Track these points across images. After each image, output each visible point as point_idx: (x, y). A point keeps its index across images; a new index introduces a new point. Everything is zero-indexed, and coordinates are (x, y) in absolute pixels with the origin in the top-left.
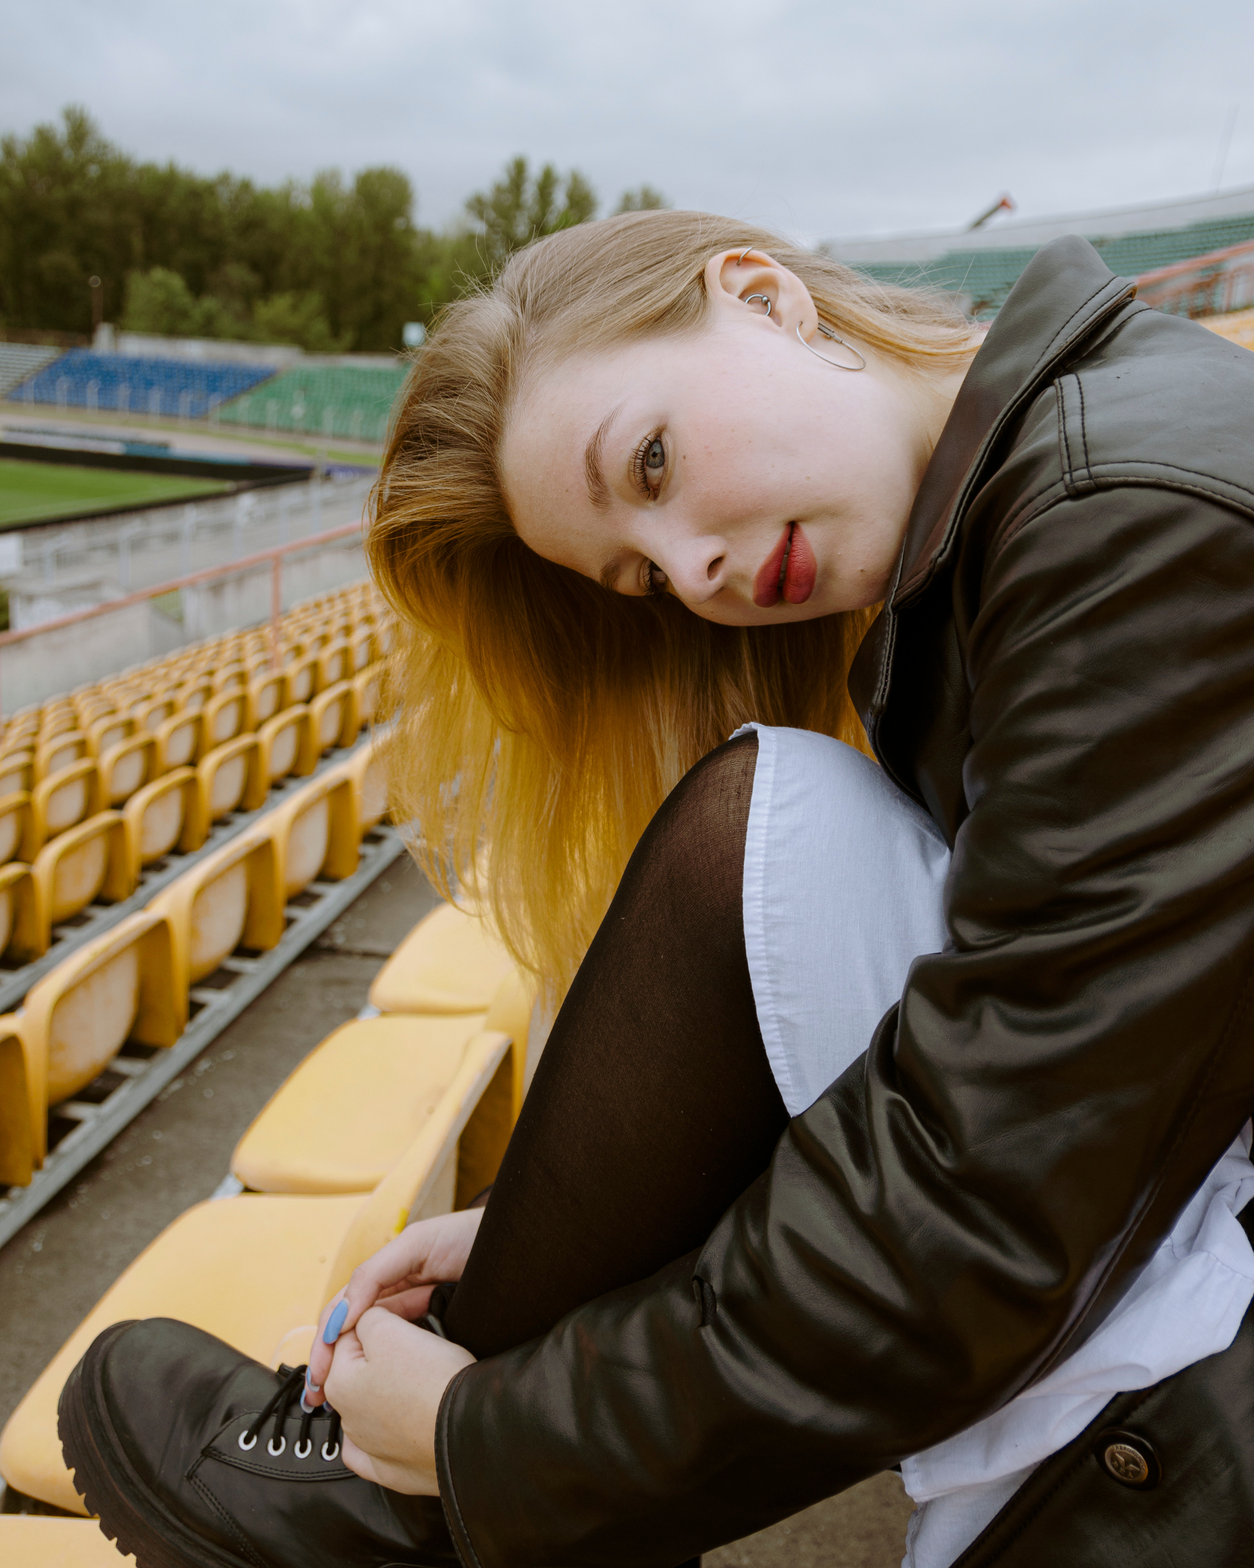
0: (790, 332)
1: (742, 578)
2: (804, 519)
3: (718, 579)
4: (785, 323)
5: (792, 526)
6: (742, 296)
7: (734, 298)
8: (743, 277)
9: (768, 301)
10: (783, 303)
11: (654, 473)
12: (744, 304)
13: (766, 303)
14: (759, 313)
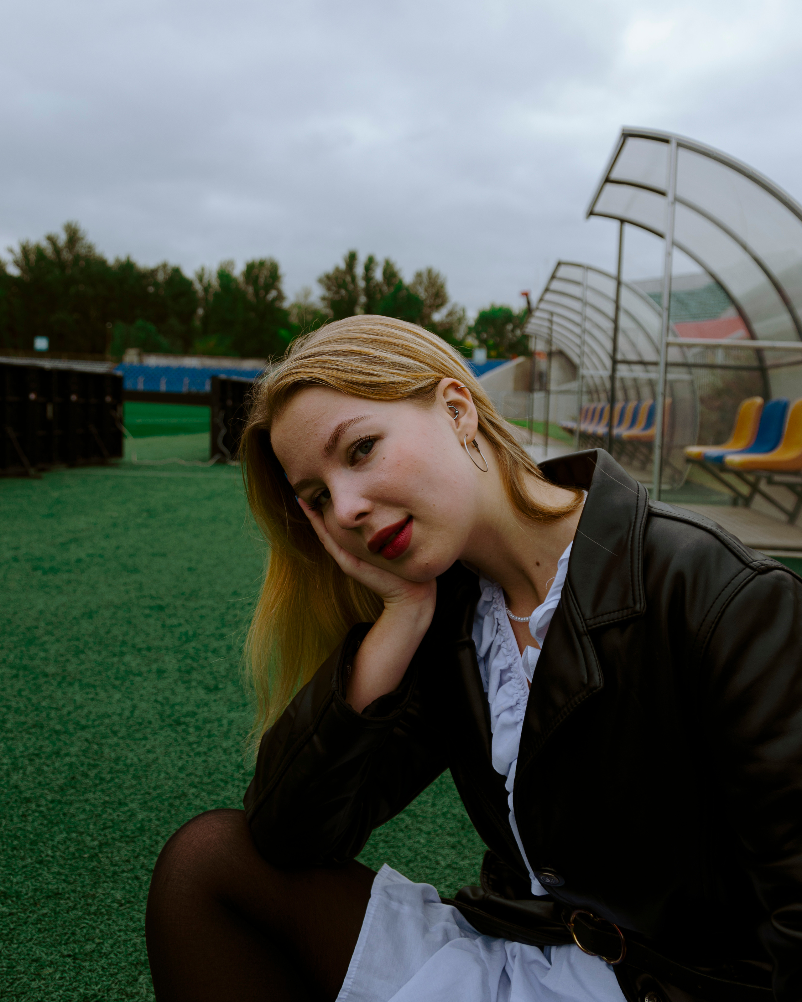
0: (459, 434)
1: (371, 529)
2: (419, 520)
3: (359, 522)
4: (459, 430)
5: (410, 519)
6: (448, 403)
7: (445, 401)
8: (454, 396)
9: (458, 414)
10: (463, 420)
11: (360, 455)
12: (448, 407)
13: (456, 414)
14: (452, 416)
